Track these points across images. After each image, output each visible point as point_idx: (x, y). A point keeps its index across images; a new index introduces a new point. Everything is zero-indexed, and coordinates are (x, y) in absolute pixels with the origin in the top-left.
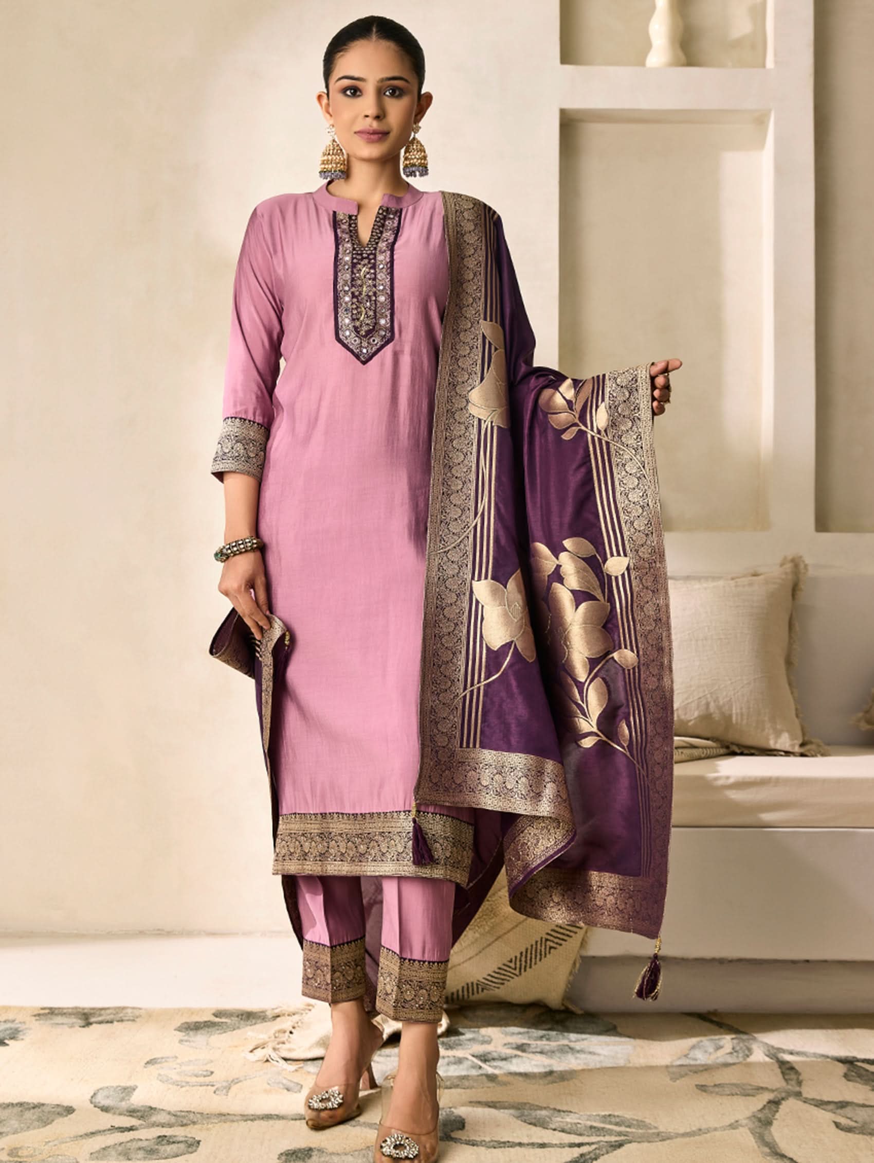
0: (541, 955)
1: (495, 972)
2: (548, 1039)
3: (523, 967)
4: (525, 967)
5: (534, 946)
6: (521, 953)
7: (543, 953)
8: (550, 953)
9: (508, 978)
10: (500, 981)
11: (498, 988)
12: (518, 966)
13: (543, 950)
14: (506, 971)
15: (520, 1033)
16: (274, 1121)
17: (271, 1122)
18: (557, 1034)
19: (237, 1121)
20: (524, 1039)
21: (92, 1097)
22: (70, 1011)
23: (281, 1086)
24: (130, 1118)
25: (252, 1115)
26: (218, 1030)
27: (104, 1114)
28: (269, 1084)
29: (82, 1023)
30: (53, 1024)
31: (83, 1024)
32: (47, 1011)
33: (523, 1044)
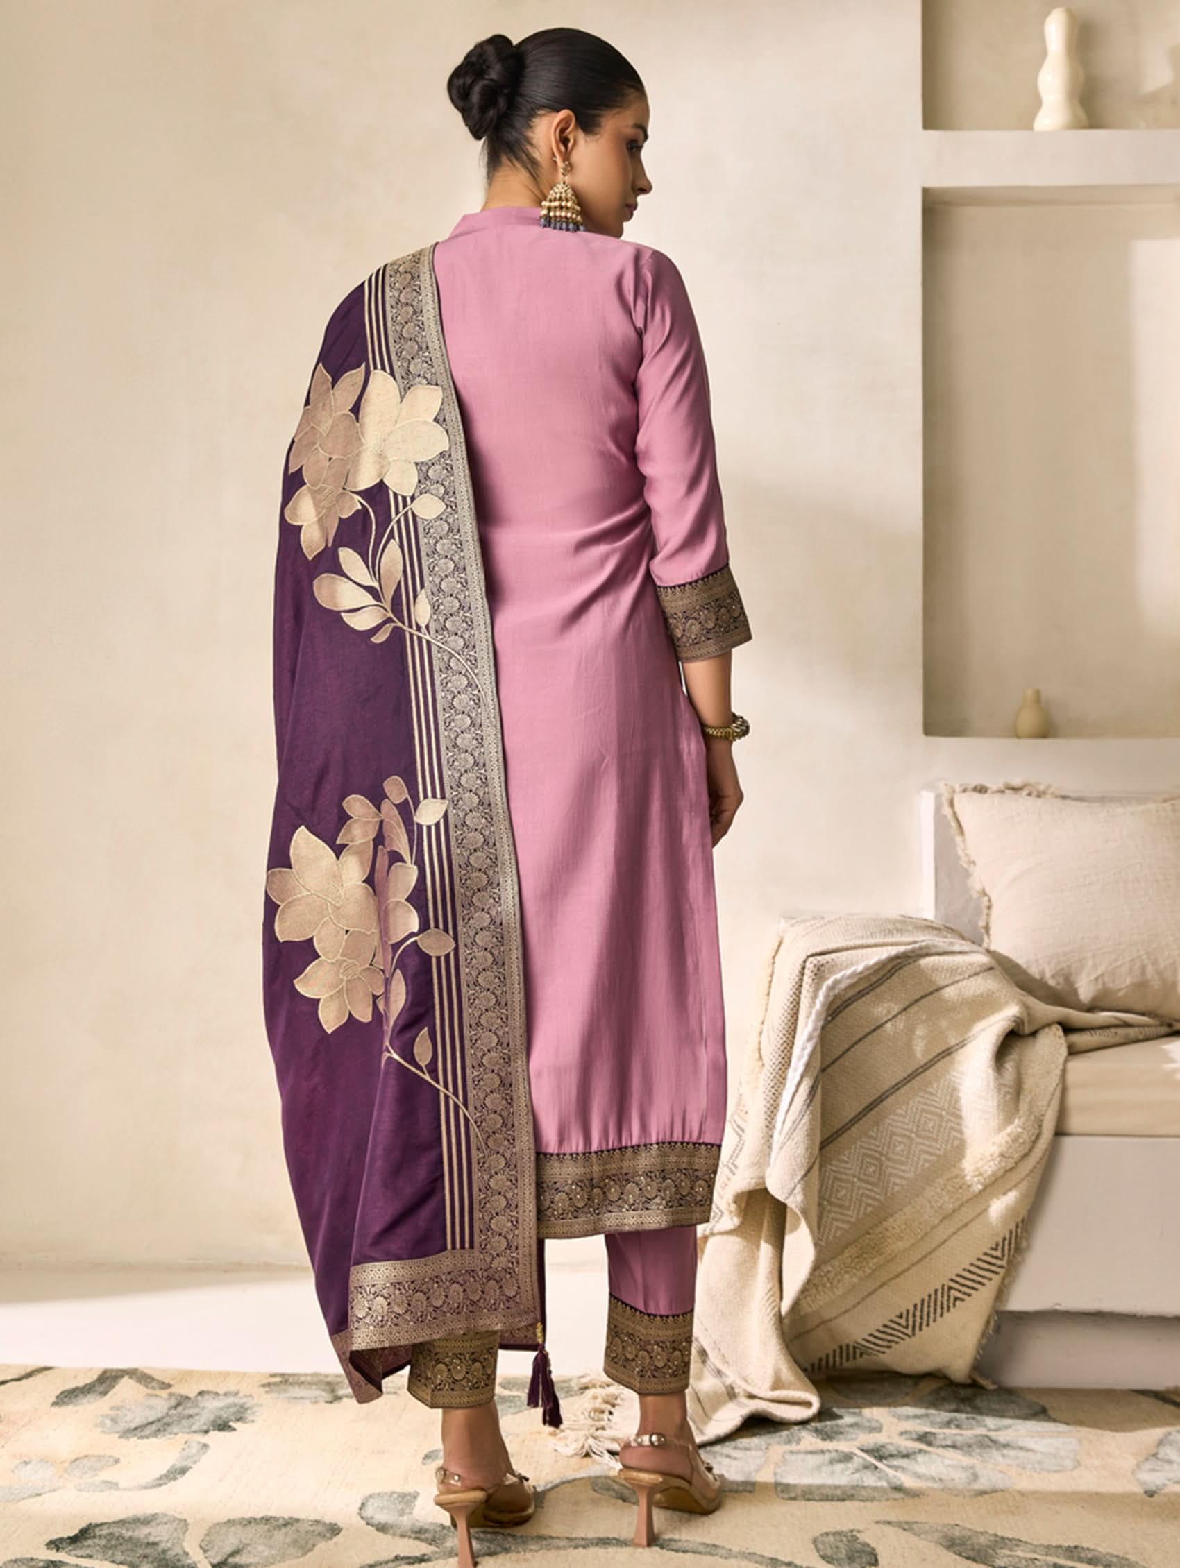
0: (942, 1308)
1: (879, 1331)
2: (958, 1427)
3: (917, 1324)
4: (921, 1324)
5: (933, 1297)
6: (915, 1306)
7: (945, 1306)
8: (954, 1305)
9: (897, 1339)
10: (885, 1343)
11: (883, 1353)
12: (911, 1323)
13: (945, 1302)
14: (894, 1329)
15: (916, 1417)
16: (615, 1548)
17: (611, 1550)
18: (967, 1418)
19: (565, 1548)
20: (925, 1425)
21: (360, 1509)
22: (309, 1378)
23: (614, 1494)
24: (417, 1542)
25: (583, 1539)
26: (510, 1407)
27: (380, 1534)
28: (595, 1490)
29: (329, 1397)
30: (289, 1398)
31: (330, 1399)
32: (278, 1379)
33: (926, 1433)
